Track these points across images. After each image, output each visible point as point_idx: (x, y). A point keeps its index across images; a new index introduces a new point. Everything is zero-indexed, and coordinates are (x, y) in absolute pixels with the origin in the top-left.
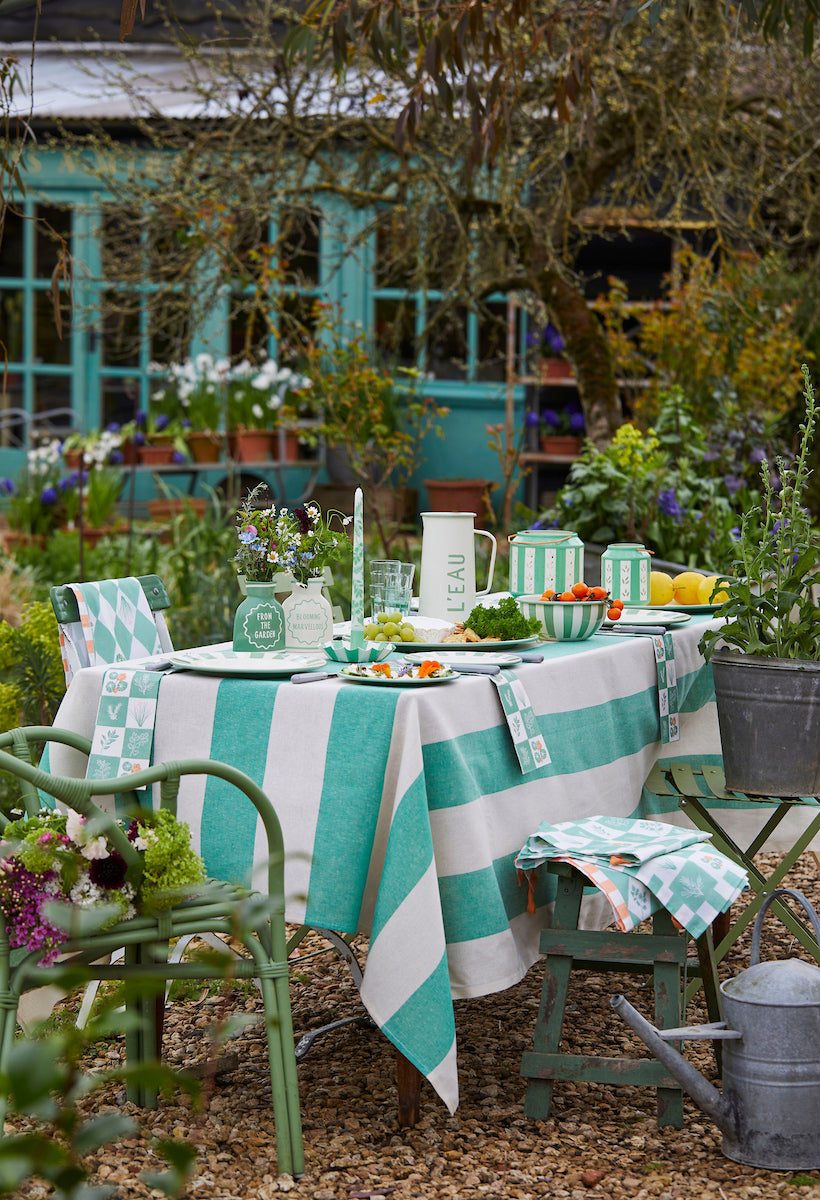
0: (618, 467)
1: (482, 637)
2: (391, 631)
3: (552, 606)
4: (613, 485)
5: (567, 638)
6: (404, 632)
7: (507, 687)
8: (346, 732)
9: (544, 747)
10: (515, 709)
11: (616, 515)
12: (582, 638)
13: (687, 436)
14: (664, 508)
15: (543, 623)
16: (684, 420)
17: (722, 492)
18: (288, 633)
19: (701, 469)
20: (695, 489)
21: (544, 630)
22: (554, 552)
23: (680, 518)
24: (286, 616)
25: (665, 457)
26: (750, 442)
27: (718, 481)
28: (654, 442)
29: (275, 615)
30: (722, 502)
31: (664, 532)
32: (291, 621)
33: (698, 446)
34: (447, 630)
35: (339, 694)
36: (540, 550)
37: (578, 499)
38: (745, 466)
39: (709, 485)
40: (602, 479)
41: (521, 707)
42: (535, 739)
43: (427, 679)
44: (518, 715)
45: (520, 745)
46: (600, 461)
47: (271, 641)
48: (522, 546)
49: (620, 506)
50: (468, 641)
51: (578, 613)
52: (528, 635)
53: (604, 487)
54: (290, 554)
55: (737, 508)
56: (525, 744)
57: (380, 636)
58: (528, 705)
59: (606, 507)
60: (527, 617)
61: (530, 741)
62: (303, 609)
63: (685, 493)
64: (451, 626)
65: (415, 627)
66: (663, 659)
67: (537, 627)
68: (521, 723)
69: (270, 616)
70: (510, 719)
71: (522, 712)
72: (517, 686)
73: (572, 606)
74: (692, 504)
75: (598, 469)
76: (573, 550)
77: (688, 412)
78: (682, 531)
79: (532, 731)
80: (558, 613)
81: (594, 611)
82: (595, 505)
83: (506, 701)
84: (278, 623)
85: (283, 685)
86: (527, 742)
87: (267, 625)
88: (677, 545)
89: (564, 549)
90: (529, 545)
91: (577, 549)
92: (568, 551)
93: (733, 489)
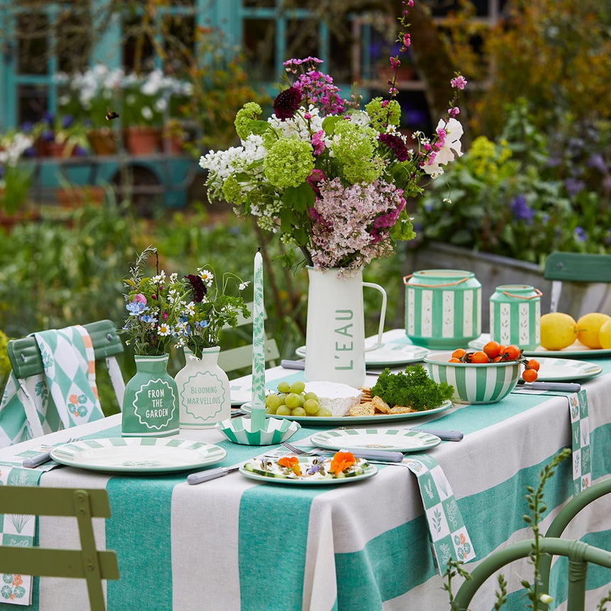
0: (474, 176)
1: (391, 406)
2: (295, 403)
3: (464, 368)
4: (470, 192)
5: (481, 401)
6: (308, 403)
7: (427, 477)
8: (256, 544)
9: (468, 540)
10: (436, 500)
11: (474, 219)
12: (495, 401)
13: (531, 143)
14: (516, 213)
15: (455, 388)
16: (529, 130)
17: (564, 194)
18: (182, 409)
19: (546, 174)
20: (541, 192)
21: (456, 394)
22: (452, 294)
23: (531, 222)
24: (180, 390)
25: (517, 165)
26: (588, 148)
27: (560, 184)
28: (507, 152)
29: (167, 392)
30: (565, 204)
31: (517, 234)
32: (185, 395)
33: (540, 152)
34: (353, 399)
35: (243, 500)
36: (438, 292)
37: (438, 205)
38: (582, 170)
39: (553, 188)
40: (459, 186)
41: (443, 497)
42: (458, 533)
43: (341, 478)
44: (439, 507)
45: (440, 542)
46: (458, 170)
47: (163, 420)
48: (419, 289)
49: (477, 211)
50: (378, 411)
51: (491, 375)
52: (440, 403)
53: (460, 193)
54: (182, 325)
55: (577, 208)
56: (447, 540)
57: (282, 408)
58: (450, 493)
59: (464, 212)
60: (437, 381)
61: (453, 536)
62: (199, 382)
63: (532, 197)
64: (357, 393)
65: (319, 396)
66: (578, 418)
67: (448, 392)
68: (443, 517)
69: (162, 393)
70: (430, 514)
71: (444, 503)
72: (437, 473)
73: (486, 368)
74: (539, 205)
75: (456, 178)
76: (471, 292)
77: (531, 123)
78: (533, 233)
79: (455, 523)
80: (471, 375)
81: (509, 372)
82: (453, 210)
83: (426, 492)
84: (171, 398)
85: (179, 486)
86: (449, 538)
87: (159, 403)
88: (528, 246)
89: (462, 291)
90: (426, 288)
91: (475, 290)
92: (466, 293)
93: (574, 192)
